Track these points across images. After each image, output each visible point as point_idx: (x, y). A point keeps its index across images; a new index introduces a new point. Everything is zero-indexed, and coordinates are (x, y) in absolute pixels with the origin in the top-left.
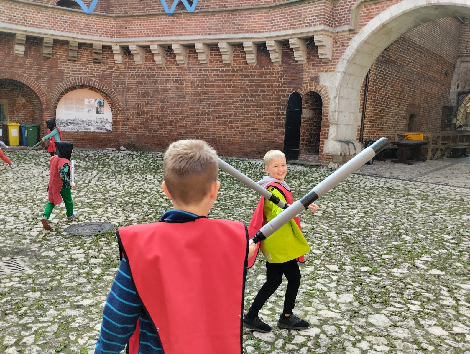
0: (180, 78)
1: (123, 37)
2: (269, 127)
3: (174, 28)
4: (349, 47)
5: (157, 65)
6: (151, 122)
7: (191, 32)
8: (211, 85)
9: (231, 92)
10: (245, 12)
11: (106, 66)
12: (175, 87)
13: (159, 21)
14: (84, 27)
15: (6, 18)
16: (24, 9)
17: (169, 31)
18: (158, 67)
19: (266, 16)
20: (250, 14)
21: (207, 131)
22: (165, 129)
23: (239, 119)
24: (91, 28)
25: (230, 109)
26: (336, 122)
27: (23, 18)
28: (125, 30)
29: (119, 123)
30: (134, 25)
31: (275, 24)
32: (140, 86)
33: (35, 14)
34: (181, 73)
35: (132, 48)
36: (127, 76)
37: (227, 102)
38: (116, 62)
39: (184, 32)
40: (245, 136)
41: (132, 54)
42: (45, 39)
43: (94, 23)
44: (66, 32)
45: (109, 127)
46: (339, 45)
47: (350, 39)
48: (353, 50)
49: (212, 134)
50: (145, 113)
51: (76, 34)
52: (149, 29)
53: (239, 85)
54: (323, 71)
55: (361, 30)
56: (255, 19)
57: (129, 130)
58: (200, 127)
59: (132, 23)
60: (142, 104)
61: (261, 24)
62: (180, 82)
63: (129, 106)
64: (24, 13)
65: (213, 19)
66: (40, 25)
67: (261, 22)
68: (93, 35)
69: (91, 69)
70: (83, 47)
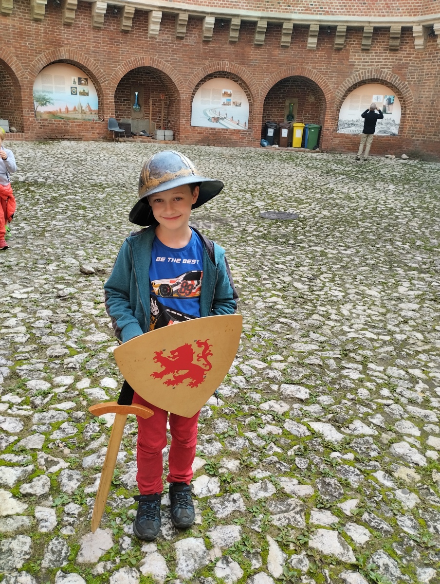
1: (428, 14)
11: (404, 54)
14: (384, 7)
15: (303, 8)
24: (392, 7)
27: (319, 5)
28: (432, 4)
29: (406, 125)
35: (437, 26)
36: (427, 64)
38: (416, 47)
41: (437, 35)
42: (338, 27)
44: (362, 15)
45: (395, 130)
51: (373, 17)
60: (438, 101)
63: (422, 103)
66: (335, 12)
68: (393, 16)
69: (385, 59)
70: (380, 32)
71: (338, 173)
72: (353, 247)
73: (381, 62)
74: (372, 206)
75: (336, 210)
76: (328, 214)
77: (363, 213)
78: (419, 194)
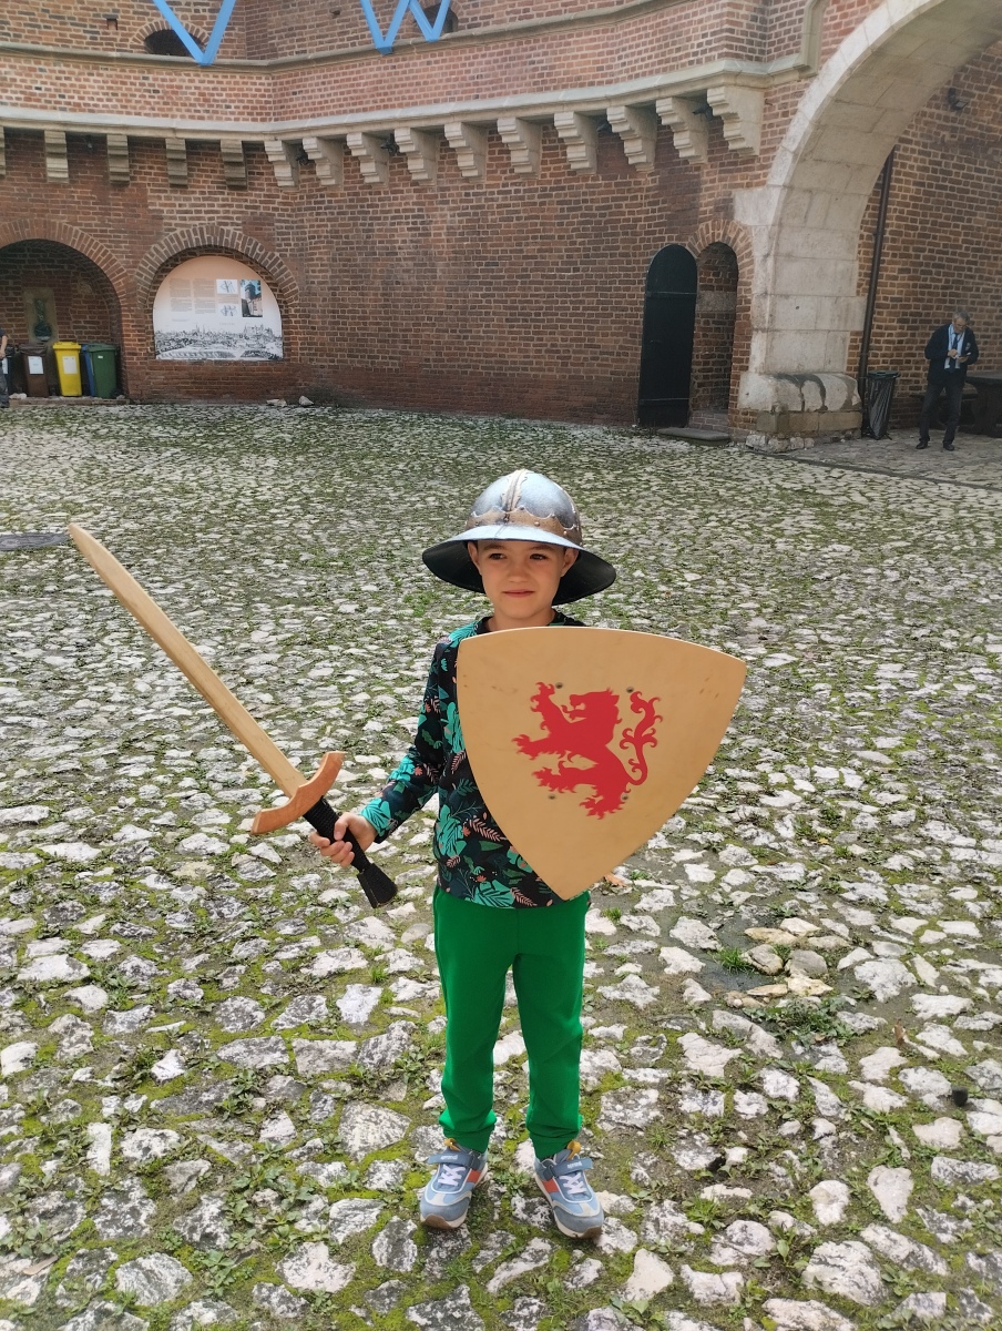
0: (422, 217)
1: (288, 119)
2: (626, 341)
3: (397, 86)
4: (799, 115)
5: (370, 186)
6: (363, 335)
7: (434, 95)
8: (493, 233)
9: (539, 251)
10: (556, 32)
11: (259, 196)
12: (412, 241)
13: (365, 71)
14: (196, 99)
15: (19, 95)
16: (57, 68)
17: (386, 94)
18: (373, 190)
19: (608, 38)
20: (571, 36)
21: (486, 355)
22: (394, 352)
23: (558, 320)
24: (215, 101)
25: (537, 296)
26: (766, 325)
27: (56, 90)
28: (291, 100)
29: (294, 338)
30: (311, 85)
31: (626, 60)
32: (338, 243)
33: (82, 77)
34: (423, 204)
35: (310, 144)
36: (308, 217)
37: (528, 276)
38: (280, 184)
39: (419, 97)
40: (572, 364)
41: (313, 161)
42: (109, 137)
43: (219, 86)
44: (155, 115)
45: (275, 349)
46: (777, 111)
47: (800, 94)
48: (807, 124)
49: (497, 362)
50: (350, 312)
51: (178, 119)
52: (342, 93)
53: (556, 231)
54: (741, 186)
55: (824, 67)
56: (581, 49)
57: (315, 354)
58: (468, 343)
59: (306, 79)
60: (344, 288)
61: (596, 62)
62: (424, 229)
63: (315, 294)
64: (58, 78)
65: (484, 56)
66: (95, 105)
67: (594, 55)
68: (219, 119)
69: (224, 206)
70: (200, 150)
71: (165, 444)
72: (179, 580)
73: (217, 212)
74: (227, 502)
75: (152, 517)
76: (134, 526)
77: (208, 516)
78: (321, 471)
